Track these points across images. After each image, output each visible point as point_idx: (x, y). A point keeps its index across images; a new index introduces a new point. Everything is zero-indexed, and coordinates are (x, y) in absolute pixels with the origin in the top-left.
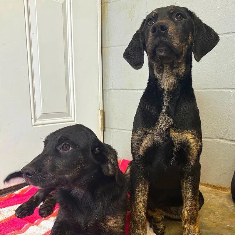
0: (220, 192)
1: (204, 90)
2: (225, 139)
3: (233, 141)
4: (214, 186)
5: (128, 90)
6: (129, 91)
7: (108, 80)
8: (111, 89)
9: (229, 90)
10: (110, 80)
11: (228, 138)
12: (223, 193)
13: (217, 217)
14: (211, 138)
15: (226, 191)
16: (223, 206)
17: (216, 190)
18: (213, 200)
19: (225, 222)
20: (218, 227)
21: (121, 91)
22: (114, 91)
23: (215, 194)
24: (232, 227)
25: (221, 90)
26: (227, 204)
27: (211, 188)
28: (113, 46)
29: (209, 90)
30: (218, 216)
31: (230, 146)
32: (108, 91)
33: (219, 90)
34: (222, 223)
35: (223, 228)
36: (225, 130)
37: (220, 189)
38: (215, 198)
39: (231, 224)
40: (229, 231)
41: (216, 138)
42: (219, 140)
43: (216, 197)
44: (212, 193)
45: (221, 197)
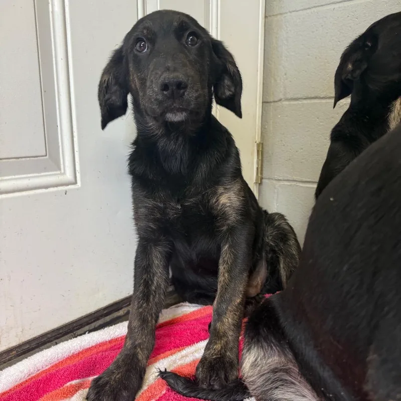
5: (322, 98)
6: (324, 101)
7: (275, 80)
8: (280, 100)
10: (278, 81)
21: (305, 102)
22: (287, 103)
28: (290, 12)
32: (272, 104)
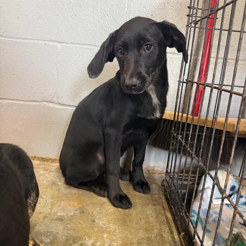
0: (49, 165)
1: (26, 41)
2: (53, 102)
3: (63, 105)
4: (43, 158)
9: (55, 44)
11: (57, 102)
12: (53, 166)
13: (45, 203)
14: (37, 101)
15: (56, 163)
16: (53, 184)
17: (45, 162)
18: (41, 177)
19: (55, 210)
20: (46, 219)
23: (43, 169)
24: (63, 215)
25: (46, 42)
26: (58, 180)
27: (40, 161)
29: (31, 41)
30: (46, 201)
31: (59, 111)
33: (43, 42)
34: (51, 212)
35: (53, 220)
36: (54, 91)
37: (50, 161)
38: (43, 175)
39: (63, 209)
40: (60, 222)
41: (43, 101)
42: (46, 103)
43: (45, 172)
44: (39, 168)
45: (51, 171)
